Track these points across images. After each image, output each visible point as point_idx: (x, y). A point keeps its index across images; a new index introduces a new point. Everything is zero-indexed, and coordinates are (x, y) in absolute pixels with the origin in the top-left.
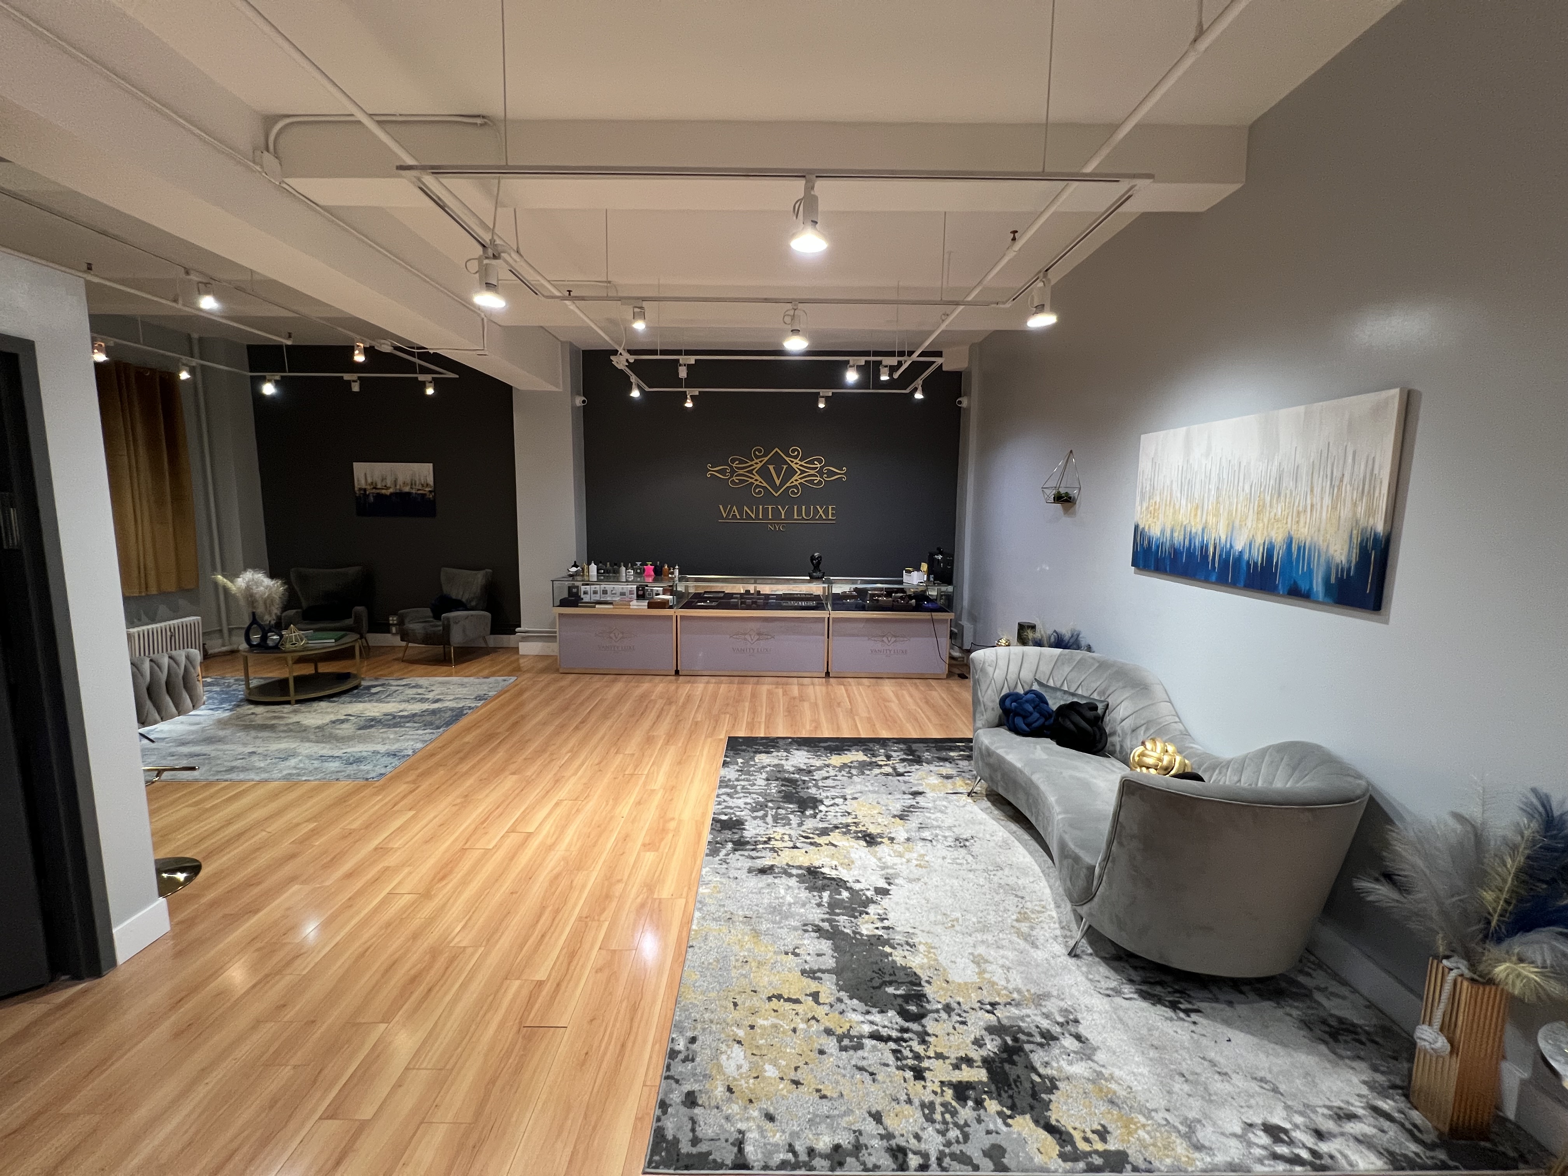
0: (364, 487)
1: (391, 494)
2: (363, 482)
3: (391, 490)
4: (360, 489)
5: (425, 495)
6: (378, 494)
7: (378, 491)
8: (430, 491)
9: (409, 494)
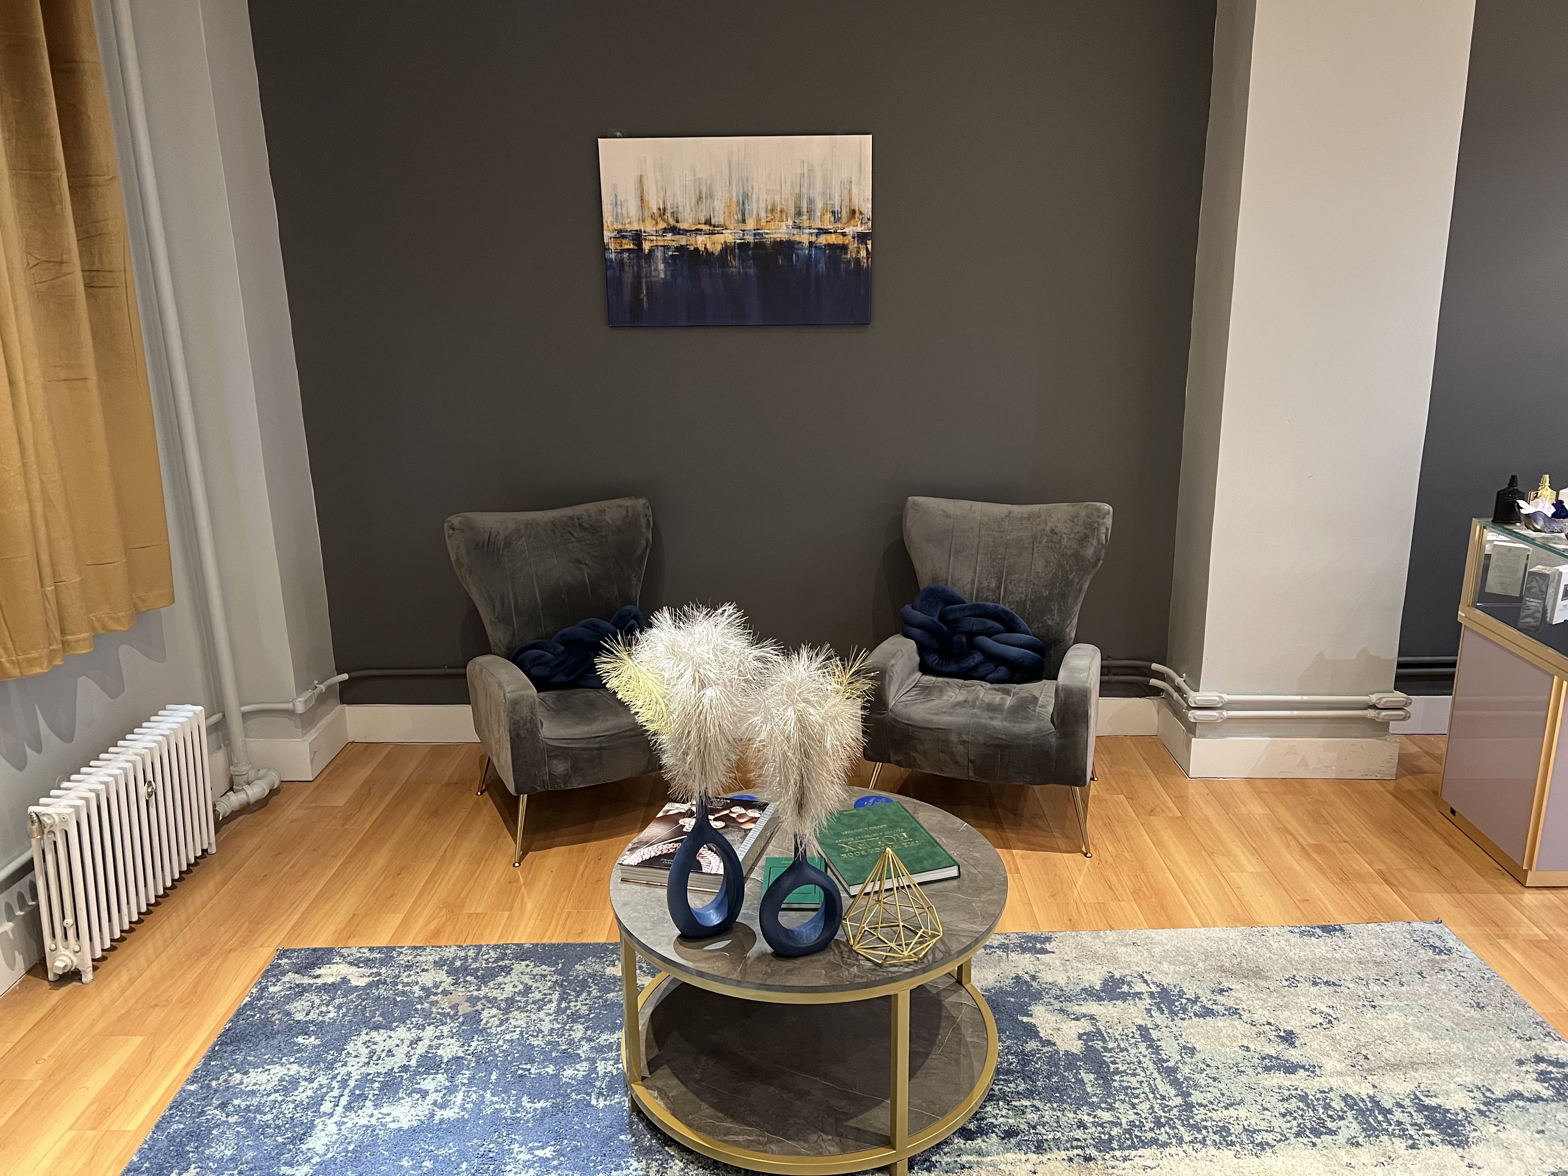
0: (636, 227)
1: (727, 249)
2: (632, 209)
3: (729, 237)
4: (621, 234)
5: (844, 248)
6: (681, 249)
7: (683, 240)
8: (862, 238)
9: (787, 247)
